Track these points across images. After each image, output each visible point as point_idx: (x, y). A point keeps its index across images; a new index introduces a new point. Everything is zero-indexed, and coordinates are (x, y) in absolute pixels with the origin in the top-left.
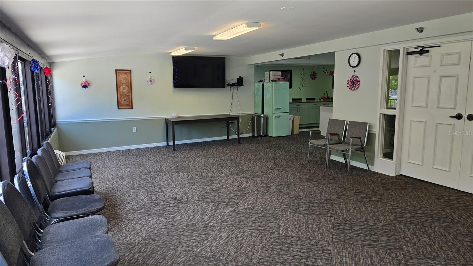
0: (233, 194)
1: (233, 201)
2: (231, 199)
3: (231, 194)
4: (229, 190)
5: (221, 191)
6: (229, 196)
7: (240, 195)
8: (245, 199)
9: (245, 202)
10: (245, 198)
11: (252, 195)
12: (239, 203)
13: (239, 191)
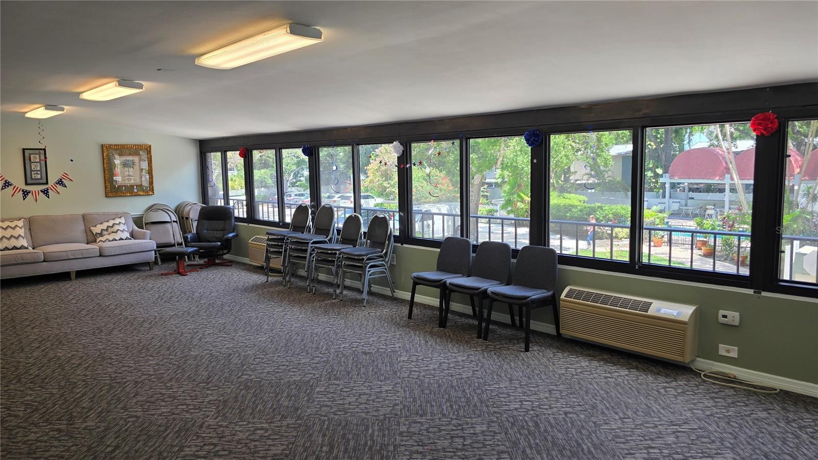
0: (268, 372)
1: (265, 360)
2: (269, 362)
3: (273, 372)
4: (279, 380)
5: (294, 375)
6: (275, 368)
7: (255, 370)
8: (244, 365)
9: (244, 360)
10: (245, 367)
11: (230, 375)
12: (255, 359)
13: (259, 379)
